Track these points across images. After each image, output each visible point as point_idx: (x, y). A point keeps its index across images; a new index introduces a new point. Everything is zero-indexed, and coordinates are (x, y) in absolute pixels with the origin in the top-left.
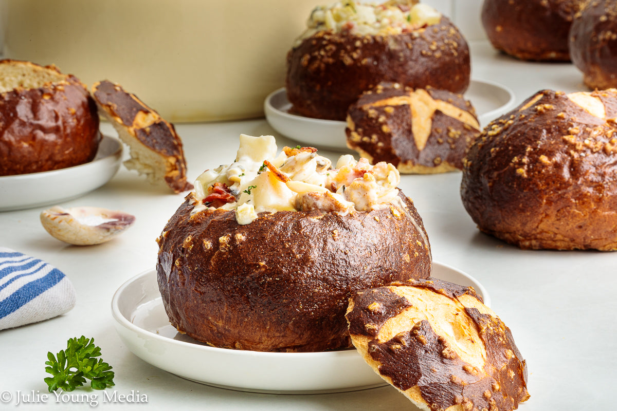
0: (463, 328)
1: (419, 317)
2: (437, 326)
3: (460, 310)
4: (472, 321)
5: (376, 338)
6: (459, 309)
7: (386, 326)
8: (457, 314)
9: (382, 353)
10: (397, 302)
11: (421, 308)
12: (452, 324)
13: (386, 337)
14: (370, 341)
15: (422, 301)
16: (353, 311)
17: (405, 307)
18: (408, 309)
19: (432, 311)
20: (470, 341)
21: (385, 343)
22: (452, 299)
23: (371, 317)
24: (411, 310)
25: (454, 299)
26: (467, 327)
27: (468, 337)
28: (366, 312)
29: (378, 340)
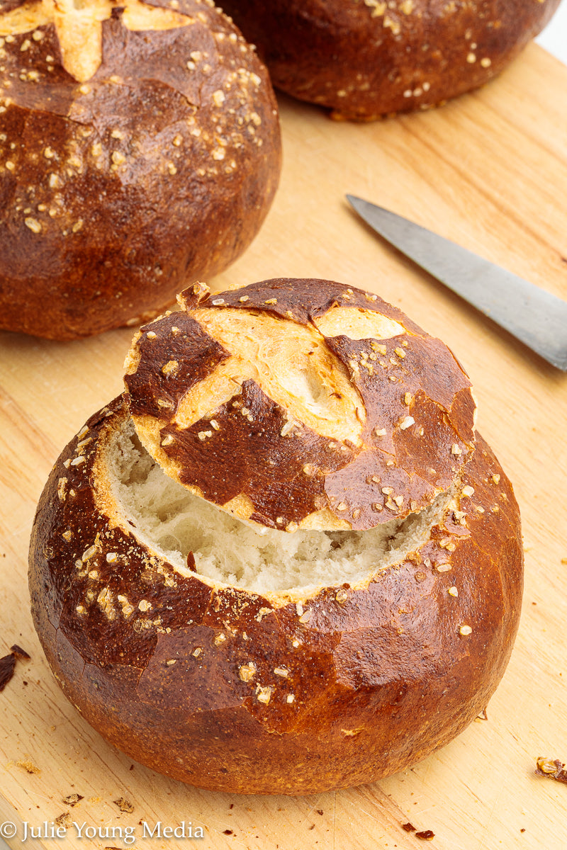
0: (321, 376)
1: (245, 373)
2: (274, 384)
3: (318, 344)
4: (336, 361)
5: (172, 422)
6: (316, 342)
7: (189, 400)
8: (311, 353)
9: (183, 448)
10: (207, 353)
11: (248, 355)
12: (305, 371)
13: (188, 419)
14: (163, 427)
15: (252, 341)
16: (137, 373)
17: (220, 360)
18: (225, 362)
19: (267, 357)
20: (334, 396)
21: (187, 430)
22: (305, 326)
23: (164, 386)
24: (231, 363)
25: (309, 324)
26: (327, 371)
27: (332, 390)
28: (157, 377)
29: (175, 425)
